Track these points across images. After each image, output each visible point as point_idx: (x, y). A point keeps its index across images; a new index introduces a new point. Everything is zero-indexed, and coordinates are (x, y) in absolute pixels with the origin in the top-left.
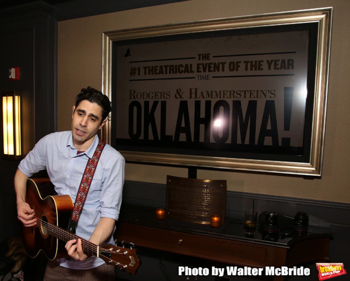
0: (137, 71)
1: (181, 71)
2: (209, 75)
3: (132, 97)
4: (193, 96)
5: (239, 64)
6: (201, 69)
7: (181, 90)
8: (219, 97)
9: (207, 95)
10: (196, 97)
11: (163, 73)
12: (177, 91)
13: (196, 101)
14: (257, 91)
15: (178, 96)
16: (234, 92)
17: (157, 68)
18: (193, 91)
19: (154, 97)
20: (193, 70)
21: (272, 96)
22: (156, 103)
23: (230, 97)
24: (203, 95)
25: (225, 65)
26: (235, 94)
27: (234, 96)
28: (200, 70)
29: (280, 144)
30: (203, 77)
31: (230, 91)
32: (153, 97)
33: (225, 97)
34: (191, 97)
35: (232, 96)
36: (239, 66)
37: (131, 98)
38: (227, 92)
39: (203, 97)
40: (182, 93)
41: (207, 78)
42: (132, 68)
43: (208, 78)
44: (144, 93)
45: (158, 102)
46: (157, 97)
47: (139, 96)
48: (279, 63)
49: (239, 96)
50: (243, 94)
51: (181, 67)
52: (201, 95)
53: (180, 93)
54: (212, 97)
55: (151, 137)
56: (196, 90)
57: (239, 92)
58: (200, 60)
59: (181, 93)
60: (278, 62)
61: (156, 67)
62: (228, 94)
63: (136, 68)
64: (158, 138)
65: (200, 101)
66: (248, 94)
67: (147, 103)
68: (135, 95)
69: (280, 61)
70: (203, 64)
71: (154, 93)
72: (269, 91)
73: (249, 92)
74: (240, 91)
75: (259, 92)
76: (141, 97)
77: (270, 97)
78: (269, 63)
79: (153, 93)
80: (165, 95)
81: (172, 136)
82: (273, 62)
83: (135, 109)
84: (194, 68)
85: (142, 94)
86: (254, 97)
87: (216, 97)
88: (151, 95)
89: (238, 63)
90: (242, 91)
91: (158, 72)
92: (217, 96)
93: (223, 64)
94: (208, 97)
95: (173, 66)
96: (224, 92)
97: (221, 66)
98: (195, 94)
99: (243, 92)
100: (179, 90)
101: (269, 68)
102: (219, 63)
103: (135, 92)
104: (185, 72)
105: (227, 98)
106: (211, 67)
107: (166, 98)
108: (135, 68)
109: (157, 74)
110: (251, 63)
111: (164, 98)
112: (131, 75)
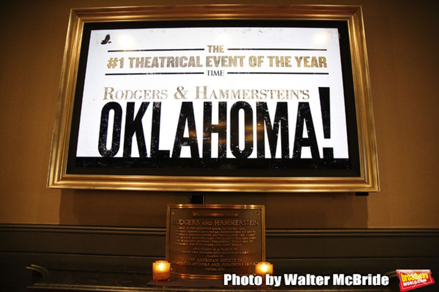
0: (118, 63)
1: (183, 64)
2: (224, 71)
3: (108, 96)
4: (201, 95)
5: (262, 59)
6: (213, 63)
7: (183, 88)
8: (237, 97)
9: (220, 95)
10: (205, 98)
11: (157, 66)
12: (178, 89)
13: (205, 103)
14: (287, 91)
15: (178, 95)
16: (257, 91)
17: (149, 60)
18: (201, 90)
19: (143, 97)
20: (201, 64)
21: (306, 97)
22: (144, 106)
23: (253, 97)
24: (215, 95)
25: (244, 59)
26: (259, 94)
27: (257, 97)
28: (210, 64)
29: (322, 156)
30: (215, 72)
31: (252, 91)
32: (140, 97)
33: (246, 97)
34: (198, 97)
35: (255, 96)
36: (262, 61)
37: (105, 98)
38: (248, 91)
39: (216, 97)
40: (186, 91)
41: (220, 73)
42: (111, 59)
43: (222, 74)
44: (127, 92)
45: (149, 103)
46: (147, 97)
47: (119, 95)
48: (310, 60)
49: (264, 97)
50: (269, 94)
51: (184, 59)
52: (213, 95)
53: (182, 92)
54: (228, 97)
55: (135, 153)
56: (205, 88)
57: (263, 92)
58: (210, 52)
59: (184, 91)
60: (308, 60)
61: (147, 58)
62: (250, 94)
63: (118, 59)
64: (146, 154)
65: (211, 103)
66: (275, 95)
67: (131, 106)
68: (114, 94)
69: (311, 58)
70: (215, 58)
71: (143, 92)
72: (301, 91)
73: (277, 92)
74: (265, 90)
75: (289, 93)
76: (122, 97)
77: (303, 98)
78: (299, 60)
79: (141, 91)
80: (160, 95)
81: (169, 151)
82: (303, 58)
83: (112, 113)
84: (203, 61)
85: (125, 93)
86: (284, 98)
87: (233, 97)
88: (138, 94)
89: (260, 57)
90: (268, 91)
91: (150, 64)
92: (235, 97)
93: (242, 58)
94: (222, 97)
95: (173, 58)
96: (244, 91)
97: (238, 60)
98: (203, 94)
99: (270, 92)
100: (180, 89)
101: (299, 65)
102: (235, 57)
103: (113, 90)
104: (189, 66)
105: (249, 98)
106: (226, 61)
107: (162, 98)
108: (116, 59)
109: (149, 67)
110: (276, 59)
111: (158, 98)
112: (109, 67)
